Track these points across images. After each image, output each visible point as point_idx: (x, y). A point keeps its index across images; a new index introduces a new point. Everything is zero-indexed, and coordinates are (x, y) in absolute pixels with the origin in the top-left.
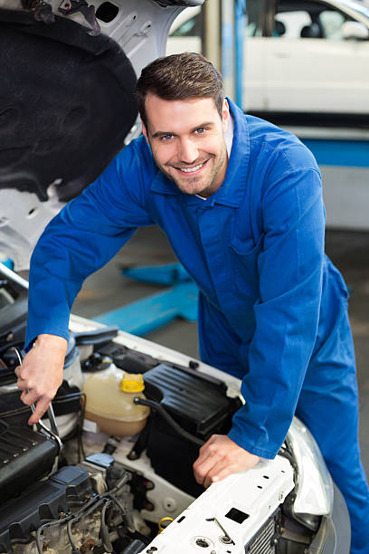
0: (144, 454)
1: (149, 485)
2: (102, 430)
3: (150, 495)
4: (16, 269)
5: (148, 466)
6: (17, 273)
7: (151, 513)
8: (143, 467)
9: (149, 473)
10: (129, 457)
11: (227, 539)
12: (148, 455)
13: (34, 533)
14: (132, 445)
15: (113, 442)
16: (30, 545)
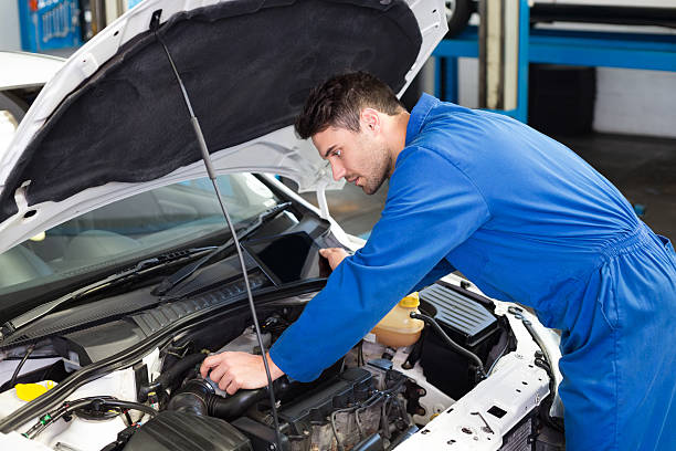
0: (417, 364)
1: (422, 392)
2: (380, 341)
3: (421, 401)
4: (300, 191)
5: (421, 374)
6: (300, 195)
7: (423, 418)
8: (415, 375)
9: (422, 381)
10: (404, 367)
11: (488, 429)
12: (421, 365)
13: (328, 418)
14: (407, 355)
15: (390, 352)
16: (325, 427)
